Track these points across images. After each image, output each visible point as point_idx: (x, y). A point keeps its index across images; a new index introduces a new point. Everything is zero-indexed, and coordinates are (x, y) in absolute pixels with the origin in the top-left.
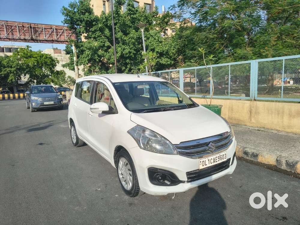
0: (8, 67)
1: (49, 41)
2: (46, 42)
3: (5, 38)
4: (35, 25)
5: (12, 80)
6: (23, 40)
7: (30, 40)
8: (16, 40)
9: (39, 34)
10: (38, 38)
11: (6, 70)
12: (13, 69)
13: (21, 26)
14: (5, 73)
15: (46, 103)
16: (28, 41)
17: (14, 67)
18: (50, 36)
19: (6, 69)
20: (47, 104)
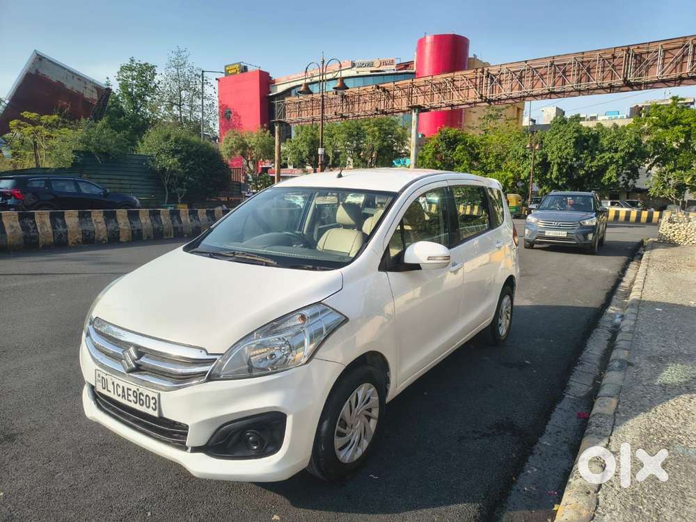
0: (609, 150)
1: (669, 81)
2: (662, 84)
3: (572, 91)
4: (638, 48)
5: (610, 179)
6: (607, 88)
7: (622, 86)
8: (591, 91)
9: (648, 67)
10: (644, 79)
11: (604, 157)
12: (617, 156)
13: (610, 56)
14: (600, 163)
15: (549, 233)
16: (618, 89)
17: (622, 150)
18: (675, 68)
19: (603, 155)
20: (551, 235)
